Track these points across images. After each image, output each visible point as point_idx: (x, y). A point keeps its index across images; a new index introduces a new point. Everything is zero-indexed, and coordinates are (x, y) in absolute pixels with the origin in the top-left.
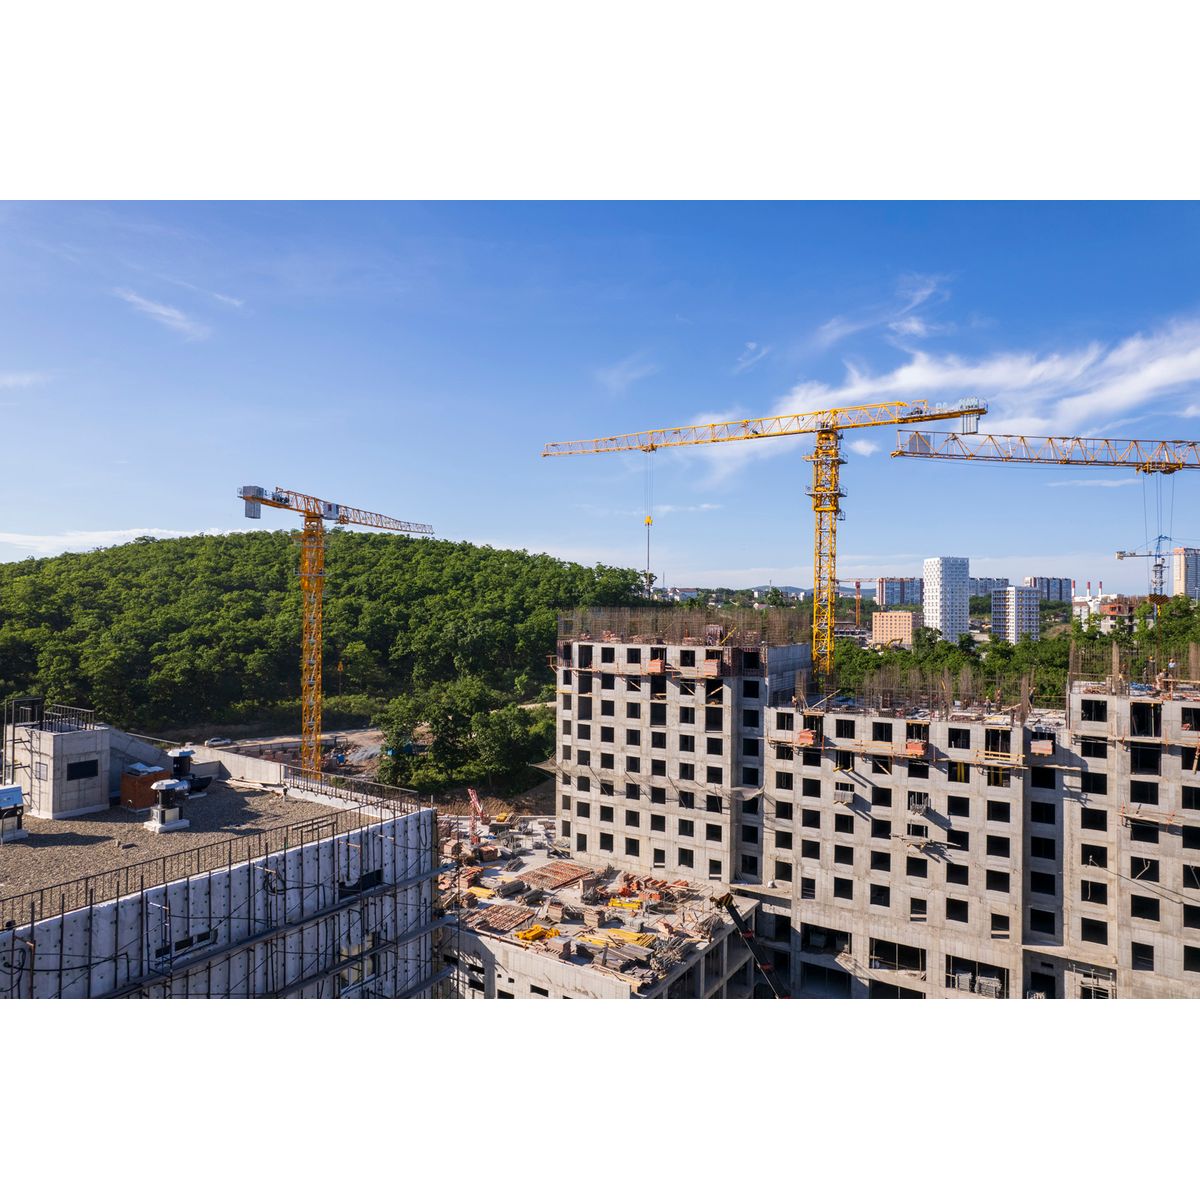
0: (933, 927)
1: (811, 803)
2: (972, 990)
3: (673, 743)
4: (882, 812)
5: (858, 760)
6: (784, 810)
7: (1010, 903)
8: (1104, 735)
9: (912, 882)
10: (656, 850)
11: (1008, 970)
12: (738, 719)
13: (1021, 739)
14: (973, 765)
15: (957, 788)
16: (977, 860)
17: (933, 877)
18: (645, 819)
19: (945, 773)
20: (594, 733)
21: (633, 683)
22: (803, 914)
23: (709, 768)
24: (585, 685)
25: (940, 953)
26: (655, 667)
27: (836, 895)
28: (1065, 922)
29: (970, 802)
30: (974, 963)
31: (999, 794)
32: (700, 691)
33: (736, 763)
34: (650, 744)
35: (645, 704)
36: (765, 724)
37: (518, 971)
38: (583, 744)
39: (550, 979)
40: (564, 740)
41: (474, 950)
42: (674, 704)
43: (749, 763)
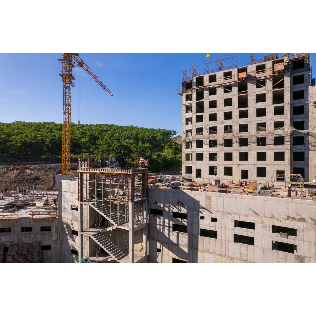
3: (252, 114)
10: (242, 170)
12: (291, 97)
18: (236, 156)
20: (205, 118)
21: (227, 89)
23: (275, 122)
32: (269, 84)
34: (238, 117)
35: (235, 97)
36: (309, 95)
37: (222, 210)
38: (199, 125)
39: (256, 212)
40: (186, 127)
41: (178, 201)
42: (252, 94)
43: (297, 119)
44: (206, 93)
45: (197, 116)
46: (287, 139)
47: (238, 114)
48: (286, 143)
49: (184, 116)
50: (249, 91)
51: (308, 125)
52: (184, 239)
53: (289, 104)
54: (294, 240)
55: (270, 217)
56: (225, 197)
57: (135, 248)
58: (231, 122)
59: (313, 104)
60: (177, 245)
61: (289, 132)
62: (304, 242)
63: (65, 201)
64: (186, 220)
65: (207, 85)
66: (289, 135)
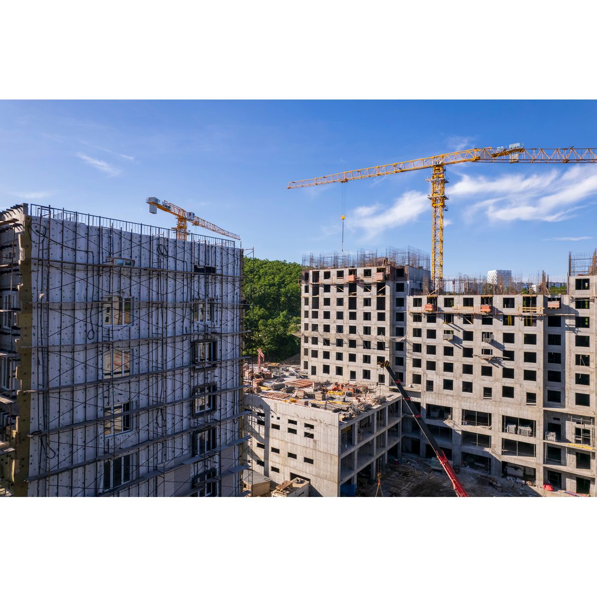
0: (495, 401)
1: (431, 342)
2: (516, 433)
3: (360, 316)
4: (468, 344)
5: (455, 318)
6: (417, 348)
7: (537, 387)
8: (588, 296)
9: (484, 379)
10: (351, 371)
11: (535, 421)
12: (394, 303)
13: (542, 300)
14: (517, 316)
15: (508, 329)
16: (519, 365)
17: (495, 376)
18: (346, 357)
19: (501, 321)
20: (320, 315)
21: (340, 288)
22: (427, 399)
23: (378, 328)
24: (316, 291)
25: (499, 415)
26: (351, 278)
27: (444, 389)
28: (566, 396)
29: (515, 335)
30: (517, 418)
31: (530, 330)
32: (374, 289)
33: (392, 325)
35: (346, 298)
36: (407, 304)
37: (282, 413)
38: (314, 321)
39: (297, 415)
40: (305, 320)
41: (259, 405)
43: (399, 325)
44: (321, 289)
45: (313, 311)
46: (387, 345)
47: (348, 315)
49: (303, 308)
50: (357, 293)
51: (406, 333)
52: (262, 429)
53: (390, 311)
54: (313, 431)
55: (304, 418)
58: (342, 322)
59: (410, 313)
60: (259, 434)
61: (389, 339)
62: (317, 432)
65: (322, 281)
66: (389, 342)
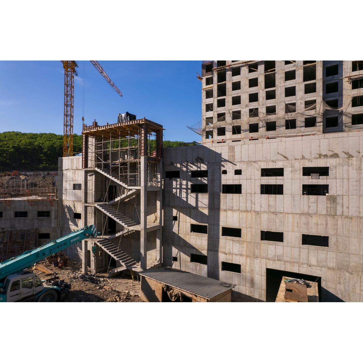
20: (228, 102)
23: (306, 102)
34: (265, 99)
35: (261, 77)
36: (343, 70)
37: (246, 160)
39: (285, 156)
40: (206, 115)
41: (197, 158)
42: (281, 72)
43: (331, 97)
44: (229, 74)
45: (218, 100)
46: (319, 119)
47: (265, 95)
48: (318, 124)
49: (204, 101)
50: (277, 68)
51: (342, 104)
52: (204, 199)
53: (322, 80)
54: (326, 180)
55: (301, 159)
56: (250, 144)
57: (148, 220)
58: (257, 104)
59: (348, 80)
60: (197, 208)
61: (321, 111)
62: (337, 180)
63: (66, 181)
64: (206, 178)
65: (230, 64)
66: (321, 115)
